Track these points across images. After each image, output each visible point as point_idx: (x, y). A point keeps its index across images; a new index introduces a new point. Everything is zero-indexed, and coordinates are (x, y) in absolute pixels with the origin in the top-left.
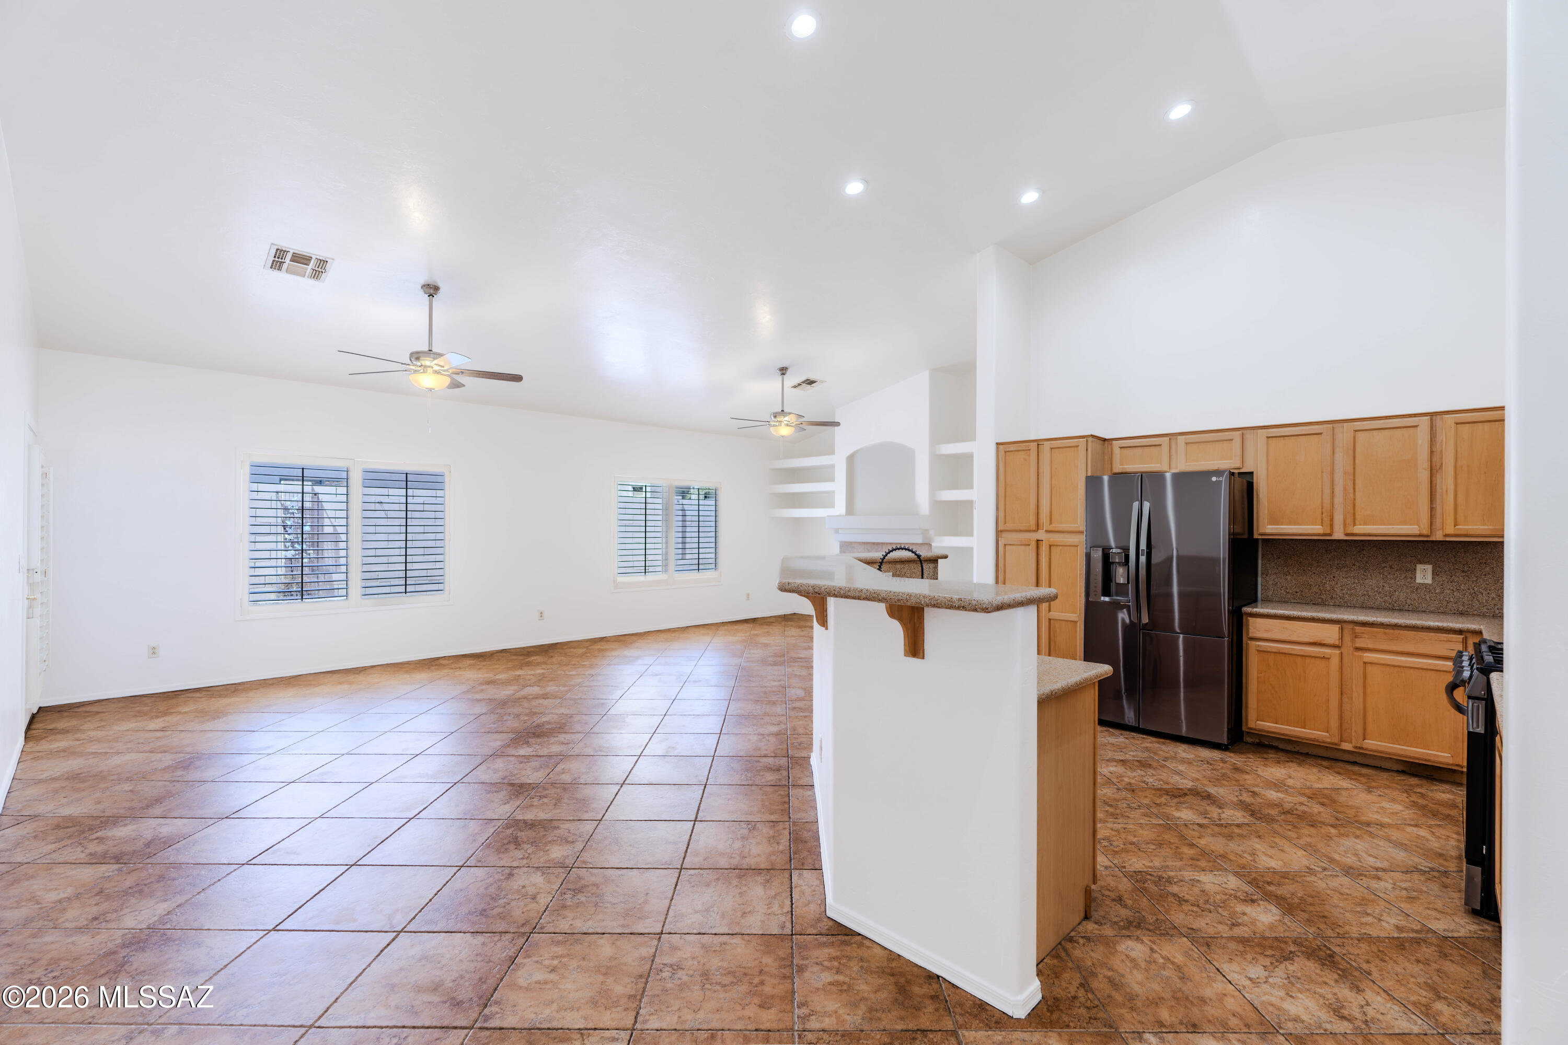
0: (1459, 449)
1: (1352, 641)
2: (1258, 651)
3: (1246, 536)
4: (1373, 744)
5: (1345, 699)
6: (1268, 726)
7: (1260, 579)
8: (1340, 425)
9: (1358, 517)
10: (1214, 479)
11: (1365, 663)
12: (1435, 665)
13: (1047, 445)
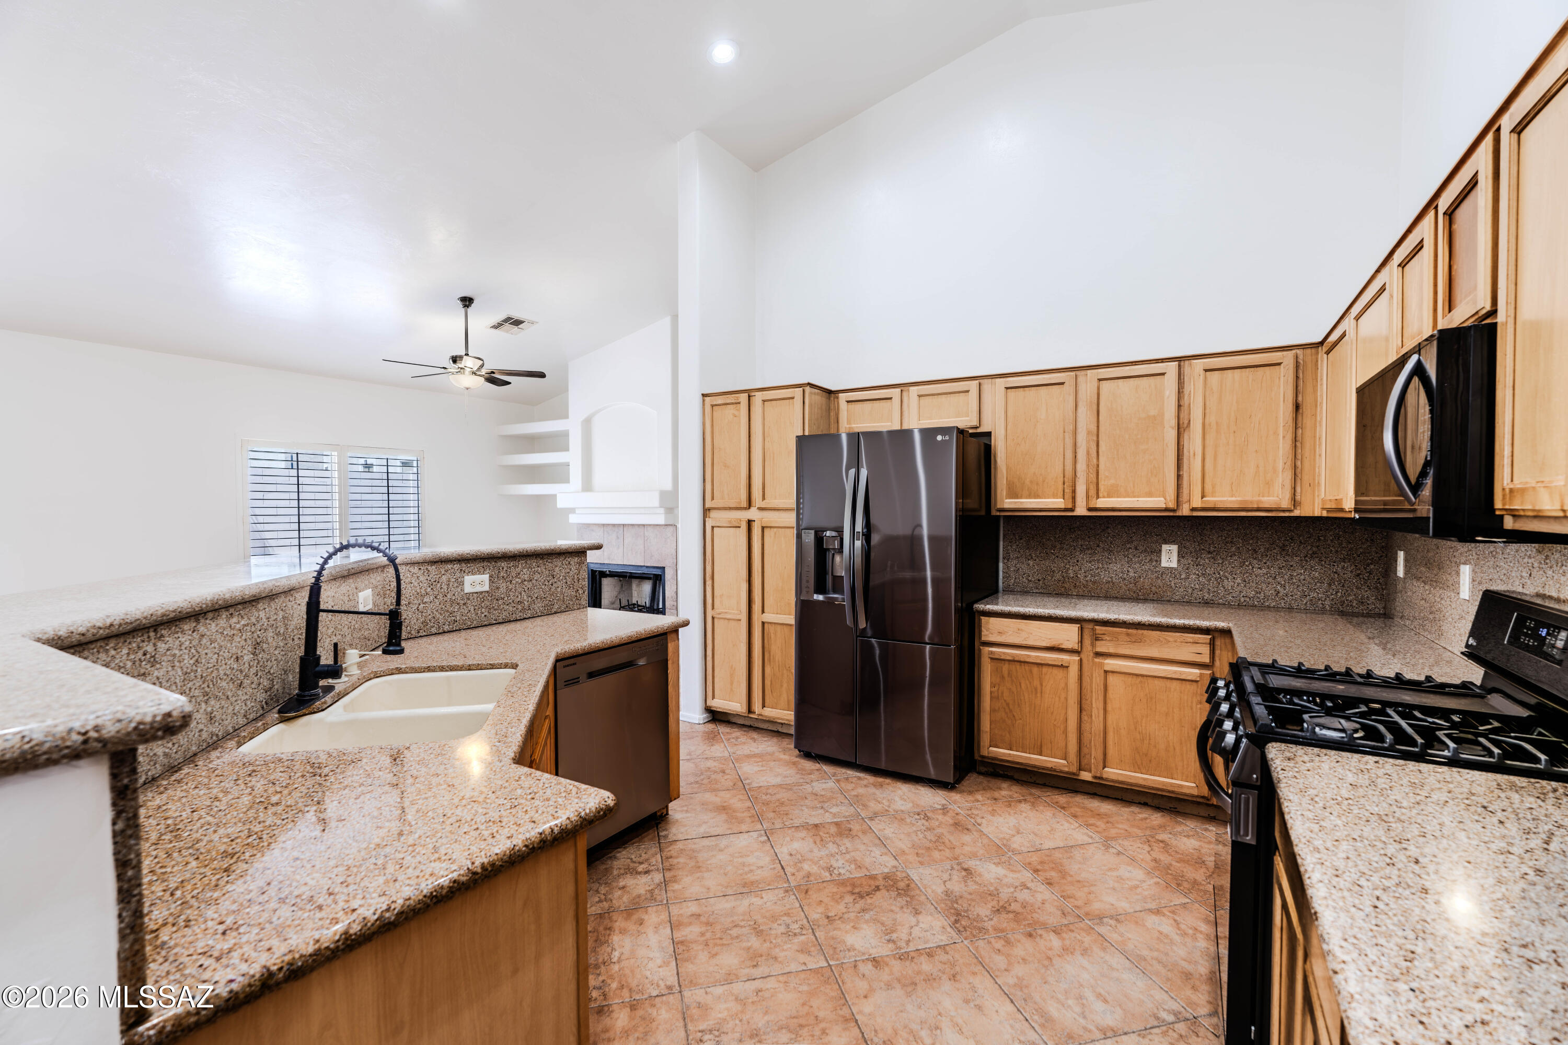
0: (1207, 403)
1: (1093, 645)
2: (992, 659)
3: (983, 513)
4: (1113, 773)
5: (1085, 718)
6: (1002, 752)
7: (1001, 565)
8: (1083, 372)
9: (1101, 487)
10: (939, 438)
11: (1106, 672)
12: (1181, 673)
13: (758, 397)
